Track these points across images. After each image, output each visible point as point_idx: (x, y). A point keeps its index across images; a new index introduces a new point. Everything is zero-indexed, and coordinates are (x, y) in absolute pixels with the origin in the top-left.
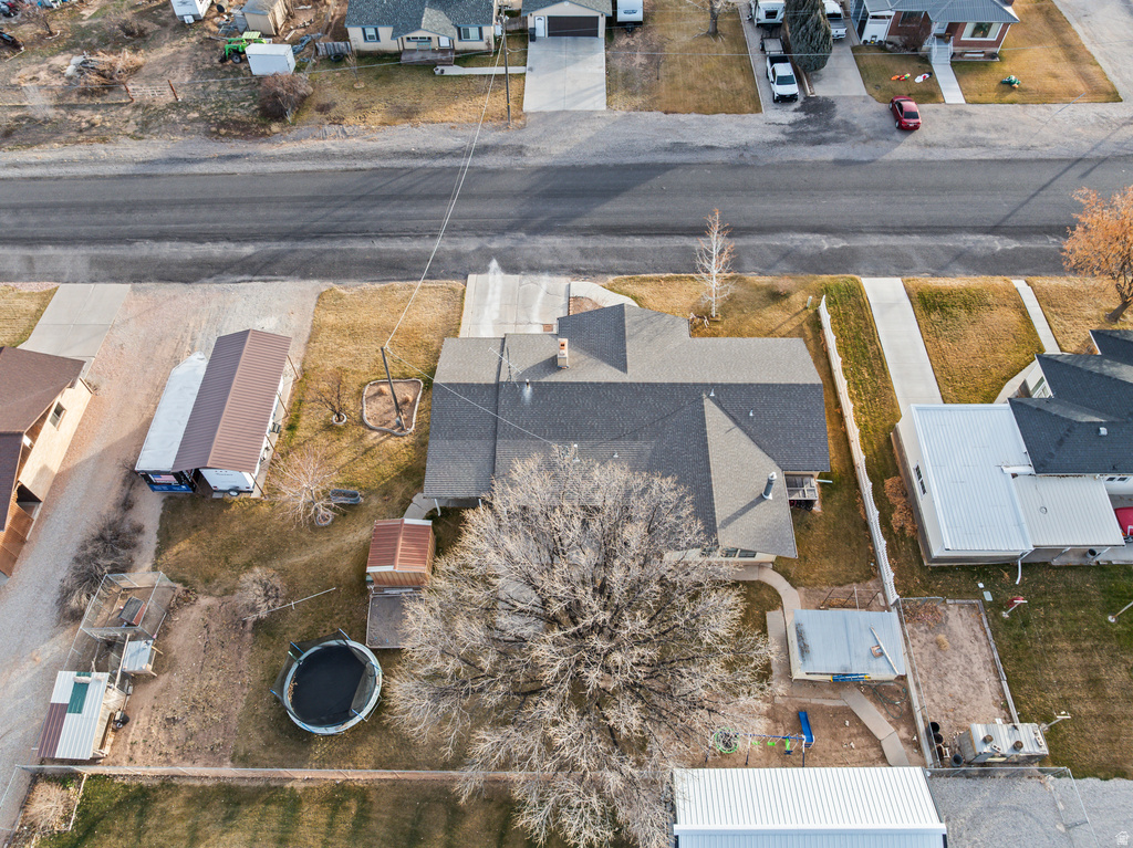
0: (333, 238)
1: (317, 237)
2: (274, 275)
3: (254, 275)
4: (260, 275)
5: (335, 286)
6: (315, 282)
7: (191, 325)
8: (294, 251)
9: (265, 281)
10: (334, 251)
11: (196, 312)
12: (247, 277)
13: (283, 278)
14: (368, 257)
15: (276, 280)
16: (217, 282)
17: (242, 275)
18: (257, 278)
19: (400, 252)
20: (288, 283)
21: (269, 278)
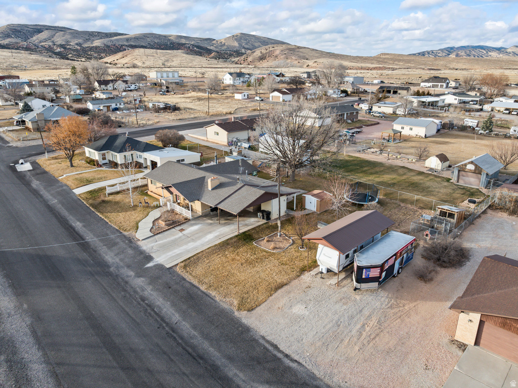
0: (194, 347)
1: (201, 358)
2: (265, 348)
3: (279, 359)
4: (275, 356)
5: (235, 309)
6: (245, 321)
7: (357, 348)
8: (230, 359)
9: (276, 347)
10: (207, 337)
11: (348, 359)
12: (287, 361)
13: (261, 341)
14: (194, 314)
15: (268, 342)
16: (313, 377)
17: (289, 368)
18: (280, 355)
19: (174, 305)
20: (263, 333)
21: (270, 348)
